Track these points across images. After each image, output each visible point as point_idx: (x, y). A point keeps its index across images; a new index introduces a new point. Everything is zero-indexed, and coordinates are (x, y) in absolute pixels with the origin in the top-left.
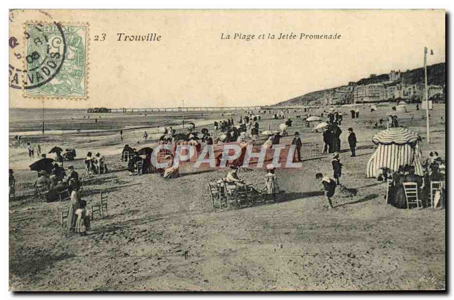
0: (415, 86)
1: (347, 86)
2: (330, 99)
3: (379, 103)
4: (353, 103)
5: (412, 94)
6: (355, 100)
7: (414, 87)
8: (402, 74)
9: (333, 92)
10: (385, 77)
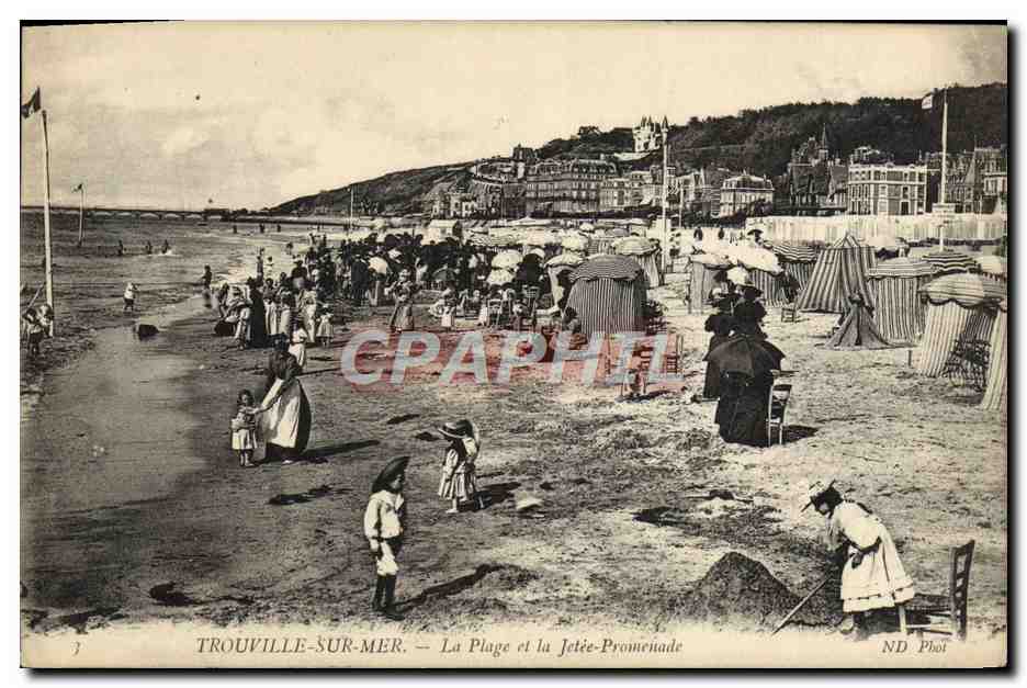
0: (702, 173)
1: (509, 160)
2: (454, 201)
3: (596, 218)
4: (524, 216)
5: (692, 197)
6: (530, 208)
7: (697, 178)
8: (674, 130)
9: (462, 176)
10: (622, 138)
